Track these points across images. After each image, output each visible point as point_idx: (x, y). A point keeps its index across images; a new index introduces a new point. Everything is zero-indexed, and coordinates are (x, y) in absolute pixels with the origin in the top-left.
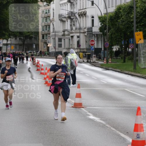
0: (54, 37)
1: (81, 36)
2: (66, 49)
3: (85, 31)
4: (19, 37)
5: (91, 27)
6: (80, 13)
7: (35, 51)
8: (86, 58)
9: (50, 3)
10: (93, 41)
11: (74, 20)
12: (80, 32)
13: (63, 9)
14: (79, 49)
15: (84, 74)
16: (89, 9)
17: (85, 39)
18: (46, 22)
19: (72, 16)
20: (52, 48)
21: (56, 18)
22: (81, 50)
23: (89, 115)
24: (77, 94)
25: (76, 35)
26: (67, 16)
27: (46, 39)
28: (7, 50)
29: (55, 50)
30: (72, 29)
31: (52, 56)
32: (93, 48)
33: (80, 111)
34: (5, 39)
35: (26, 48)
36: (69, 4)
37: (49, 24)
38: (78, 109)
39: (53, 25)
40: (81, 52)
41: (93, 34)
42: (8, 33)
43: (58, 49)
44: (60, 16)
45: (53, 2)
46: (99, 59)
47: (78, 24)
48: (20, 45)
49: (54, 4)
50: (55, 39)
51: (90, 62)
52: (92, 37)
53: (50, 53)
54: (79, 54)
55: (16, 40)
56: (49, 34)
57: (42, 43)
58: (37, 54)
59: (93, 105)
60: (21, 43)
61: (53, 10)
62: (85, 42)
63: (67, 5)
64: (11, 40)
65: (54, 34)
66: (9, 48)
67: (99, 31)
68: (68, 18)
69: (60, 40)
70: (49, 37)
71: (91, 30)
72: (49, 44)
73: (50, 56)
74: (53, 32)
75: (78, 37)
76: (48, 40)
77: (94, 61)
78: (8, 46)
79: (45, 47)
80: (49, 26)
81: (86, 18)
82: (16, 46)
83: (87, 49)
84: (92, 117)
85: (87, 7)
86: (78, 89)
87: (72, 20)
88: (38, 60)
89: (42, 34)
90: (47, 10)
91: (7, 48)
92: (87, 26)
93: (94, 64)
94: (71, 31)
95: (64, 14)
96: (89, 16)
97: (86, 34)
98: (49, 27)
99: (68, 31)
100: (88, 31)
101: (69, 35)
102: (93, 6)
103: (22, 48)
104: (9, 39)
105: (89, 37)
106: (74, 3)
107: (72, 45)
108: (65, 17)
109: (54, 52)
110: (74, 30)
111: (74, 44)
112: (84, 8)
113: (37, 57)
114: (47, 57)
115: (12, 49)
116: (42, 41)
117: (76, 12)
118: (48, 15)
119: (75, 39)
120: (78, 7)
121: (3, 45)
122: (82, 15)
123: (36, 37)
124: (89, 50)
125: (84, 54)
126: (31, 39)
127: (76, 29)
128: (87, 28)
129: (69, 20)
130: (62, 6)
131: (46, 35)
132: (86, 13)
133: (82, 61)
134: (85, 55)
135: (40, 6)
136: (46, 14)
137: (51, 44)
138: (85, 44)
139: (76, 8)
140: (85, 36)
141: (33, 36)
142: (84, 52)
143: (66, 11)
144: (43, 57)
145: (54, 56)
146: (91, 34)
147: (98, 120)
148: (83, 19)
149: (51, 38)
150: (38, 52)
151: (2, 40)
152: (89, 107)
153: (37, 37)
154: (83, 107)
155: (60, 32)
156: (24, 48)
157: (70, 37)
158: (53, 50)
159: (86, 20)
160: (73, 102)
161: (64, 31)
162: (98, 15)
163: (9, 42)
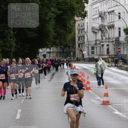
0: (88, 46)
1: (110, 45)
2: (98, 55)
3: (113, 40)
4: (60, 46)
5: (118, 37)
6: (109, 26)
7: (72, 58)
8: (114, 63)
9: (84, 18)
10: (119, 49)
11: (104, 31)
12: (109, 41)
13: (95, 23)
14: (108, 55)
15: (112, 76)
16: (117, 22)
17: (113, 47)
18: (81, 33)
19: (103, 28)
20: (87, 54)
21: (90, 30)
22: (110, 56)
23: (115, 111)
24: (105, 94)
25: (105, 44)
26: (98, 28)
27: (81, 47)
28: (50, 57)
29: (89, 57)
30: (102, 39)
31: (86, 61)
32: (120, 54)
33: (107, 107)
34: (49, 48)
35: (65, 55)
36: (100, 18)
37: (84, 35)
38: (106, 106)
39: (87, 36)
40: (110, 58)
41: (120, 42)
42: (51, 44)
43: (91, 55)
44: (93, 28)
45: (87, 17)
46: (125, 64)
47: (107, 35)
48: (60, 53)
49: (87, 19)
50: (88, 47)
51: (117, 66)
52: (119, 45)
53: (85, 59)
54: (109, 59)
55: (57, 49)
56: (84, 43)
57: (79, 51)
58: (74, 60)
59: (119, 103)
60: (61, 51)
61: (87, 23)
62: (113, 50)
63: (99, 19)
64: (53, 49)
65: (88, 43)
66: (51, 55)
67: (124, 40)
68: (99, 30)
69: (93, 48)
70: (84, 45)
71: (118, 39)
72: (84, 52)
73: (85, 61)
74: (87, 42)
75: (108, 45)
76: (83, 48)
77: (121, 65)
78: (51, 54)
79: (80, 54)
80: (84, 36)
81: (114, 30)
82: (57, 54)
83: (115, 55)
84: (117, 112)
85: (115, 21)
86: (106, 89)
87: (102, 31)
88: (74, 65)
89: (78, 44)
90: (82, 24)
91: (50, 56)
92: (115, 36)
93: (120, 68)
94: (102, 41)
95: (96, 26)
96: (116, 28)
97: (114, 43)
98: (84, 38)
99: (99, 41)
100: (115, 41)
101: (100, 44)
102: (120, 20)
103: (62, 55)
104: (51, 48)
105: (116, 45)
106: (104, 17)
107: (102, 52)
108: (97, 29)
109: (88, 58)
110: (104, 40)
111: (104, 51)
112: (113, 21)
113: (74, 62)
114: (82, 62)
115: (54, 56)
116: (78, 49)
117: (105, 25)
118: (83, 28)
119: (105, 47)
120: (107, 21)
121: (47, 53)
122: (111, 27)
123: (73, 46)
124: (117, 56)
125: (112, 59)
126: (69, 48)
127: (106, 39)
128: (115, 38)
129: (100, 32)
130: (94, 20)
131: (82, 44)
132: (114, 25)
133: (111, 65)
134: (114, 60)
135: (76, 21)
136: (81, 27)
137: (85, 52)
138: (113, 51)
139: (105, 21)
140: (113, 45)
141: (71, 45)
142: (112, 58)
143: (98, 24)
144: (79, 62)
145: (88, 61)
146: (118, 42)
147: (122, 115)
148: (111, 30)
149: (86, 47)
150: (75, 58)
151: (46, 49)
152: (115, 105)
153: (75, 46)
154: (110, 104)
155: (93, 41)
156: (64, 55)
157: (101, 45)
158: (87, 56)
159: (114, 31)
160: (102, 100)
161: (96, 41)
162: (124, 27)
163: (52, 51)
